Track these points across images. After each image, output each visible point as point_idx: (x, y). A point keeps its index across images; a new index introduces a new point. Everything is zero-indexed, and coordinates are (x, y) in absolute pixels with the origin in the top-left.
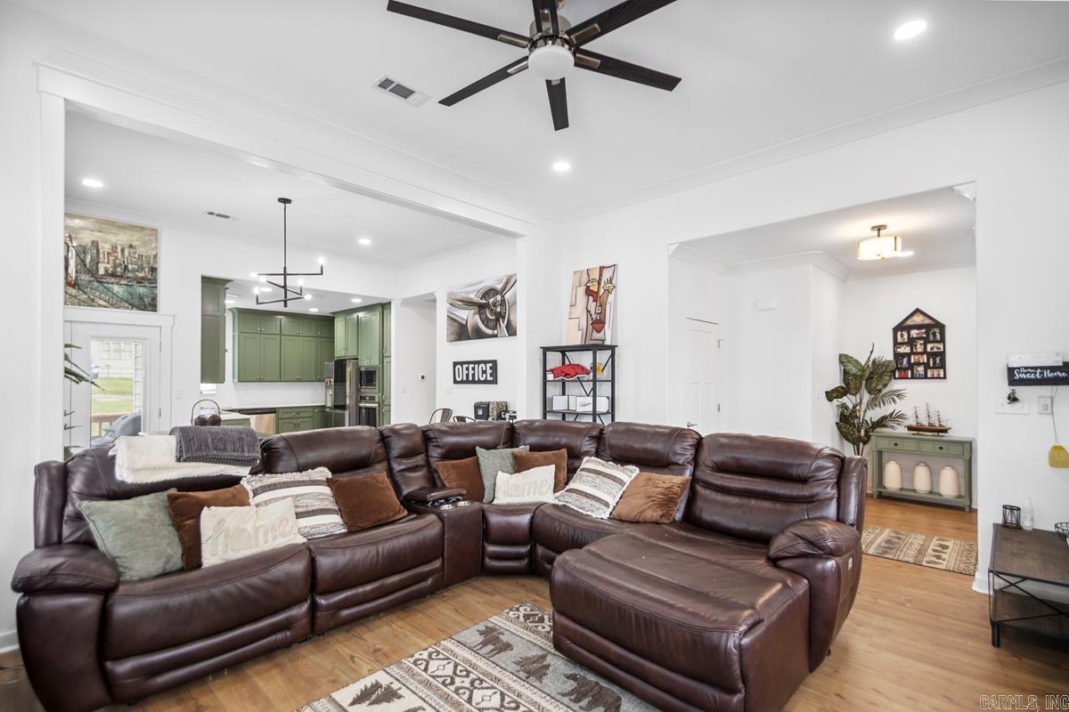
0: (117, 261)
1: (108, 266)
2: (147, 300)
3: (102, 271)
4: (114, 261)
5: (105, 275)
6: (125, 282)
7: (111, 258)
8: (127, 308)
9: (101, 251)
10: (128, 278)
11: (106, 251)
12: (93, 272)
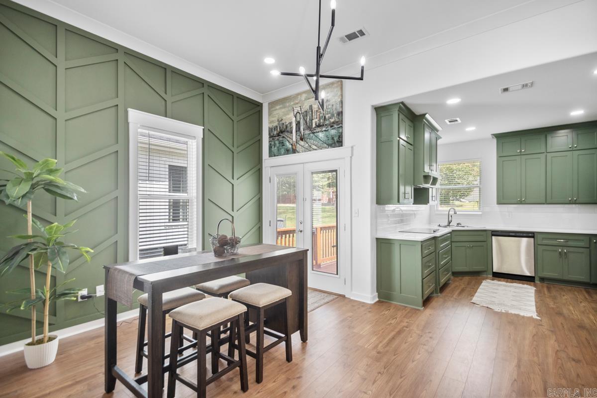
0: (321, 115)
1: (317, 120)
2: (336, 139)
3: (314, 125)
4: (319, 115)
5: (315, 127)
6: (324, 129)
7: (318, 114)
8: (326, 148)
9: (313, 111)
10: (326, 125)
11: (315, 110)
12: (309, 128)
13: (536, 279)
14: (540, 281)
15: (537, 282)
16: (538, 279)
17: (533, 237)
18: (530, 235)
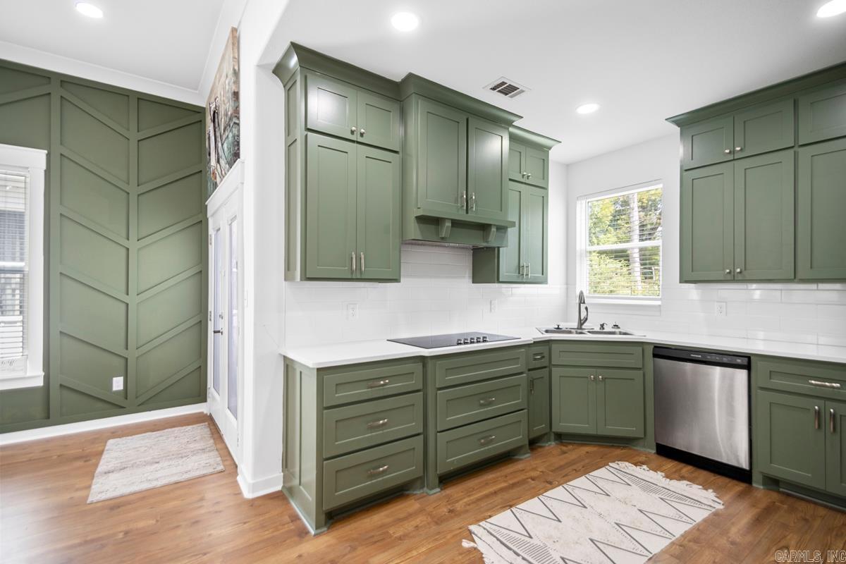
13: (754, 478)
14: (764, 484)
15: (757, 484)
16: (760, 477)
17: (748, 367)
18: (739, 361)
